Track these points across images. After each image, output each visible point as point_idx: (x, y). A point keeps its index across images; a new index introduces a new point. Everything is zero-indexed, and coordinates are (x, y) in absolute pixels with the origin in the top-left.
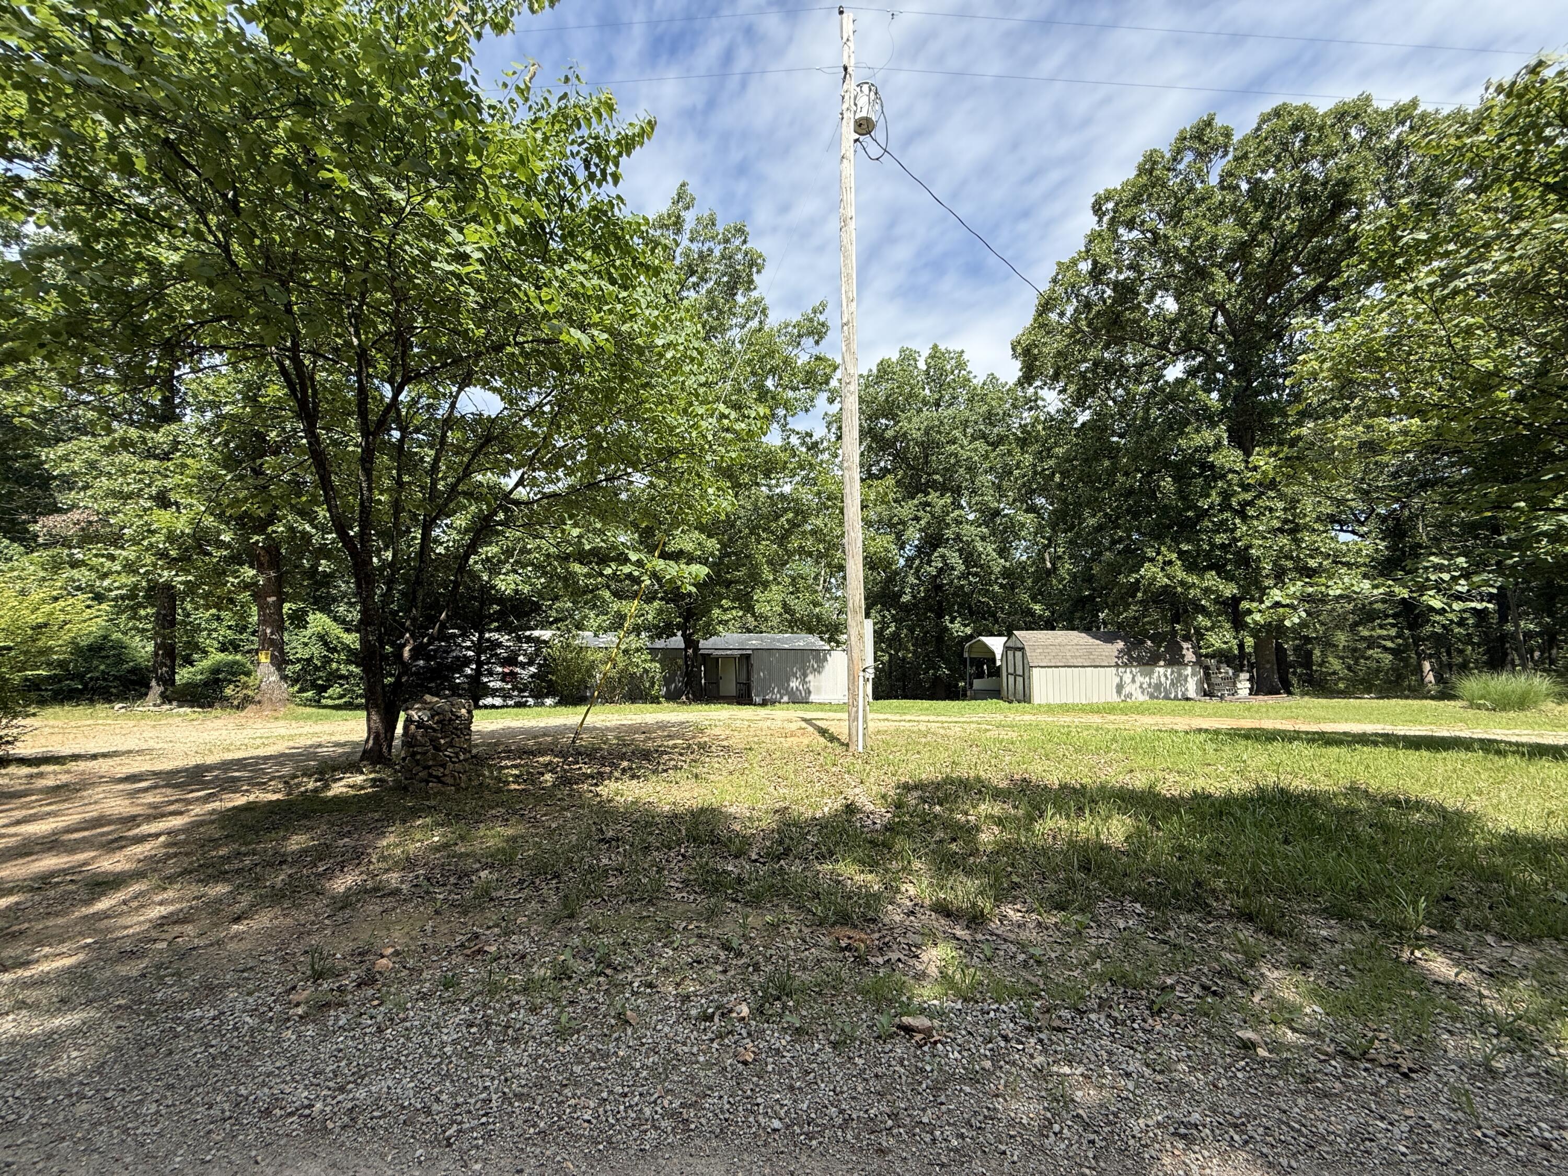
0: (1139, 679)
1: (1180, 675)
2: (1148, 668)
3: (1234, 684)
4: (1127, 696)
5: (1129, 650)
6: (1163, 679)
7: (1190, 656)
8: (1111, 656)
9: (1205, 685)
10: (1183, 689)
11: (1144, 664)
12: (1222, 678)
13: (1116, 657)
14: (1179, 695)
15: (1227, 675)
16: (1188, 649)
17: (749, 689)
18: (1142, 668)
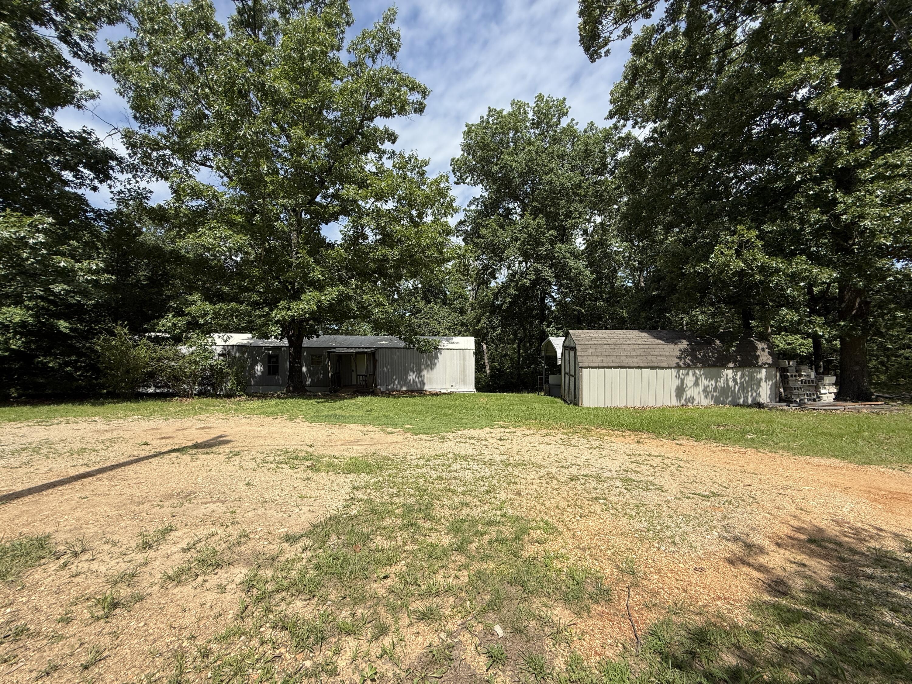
0: (704, 382)
1: (752, 378)
2: (714, 370)
3: (817, 388)
4: (688, 400)
5: (693, 350)
6: (731, 383)
7: (765, 357)
8: (672, 356)
9: (782, 390)
10: (754, 394)
11: (710, 366)
12: (802, 381)
13: (678, 358)
14: (750, 401)
15: (808, 379)
16: (763, 350)
17: (374, 380)
18: (707, 370)
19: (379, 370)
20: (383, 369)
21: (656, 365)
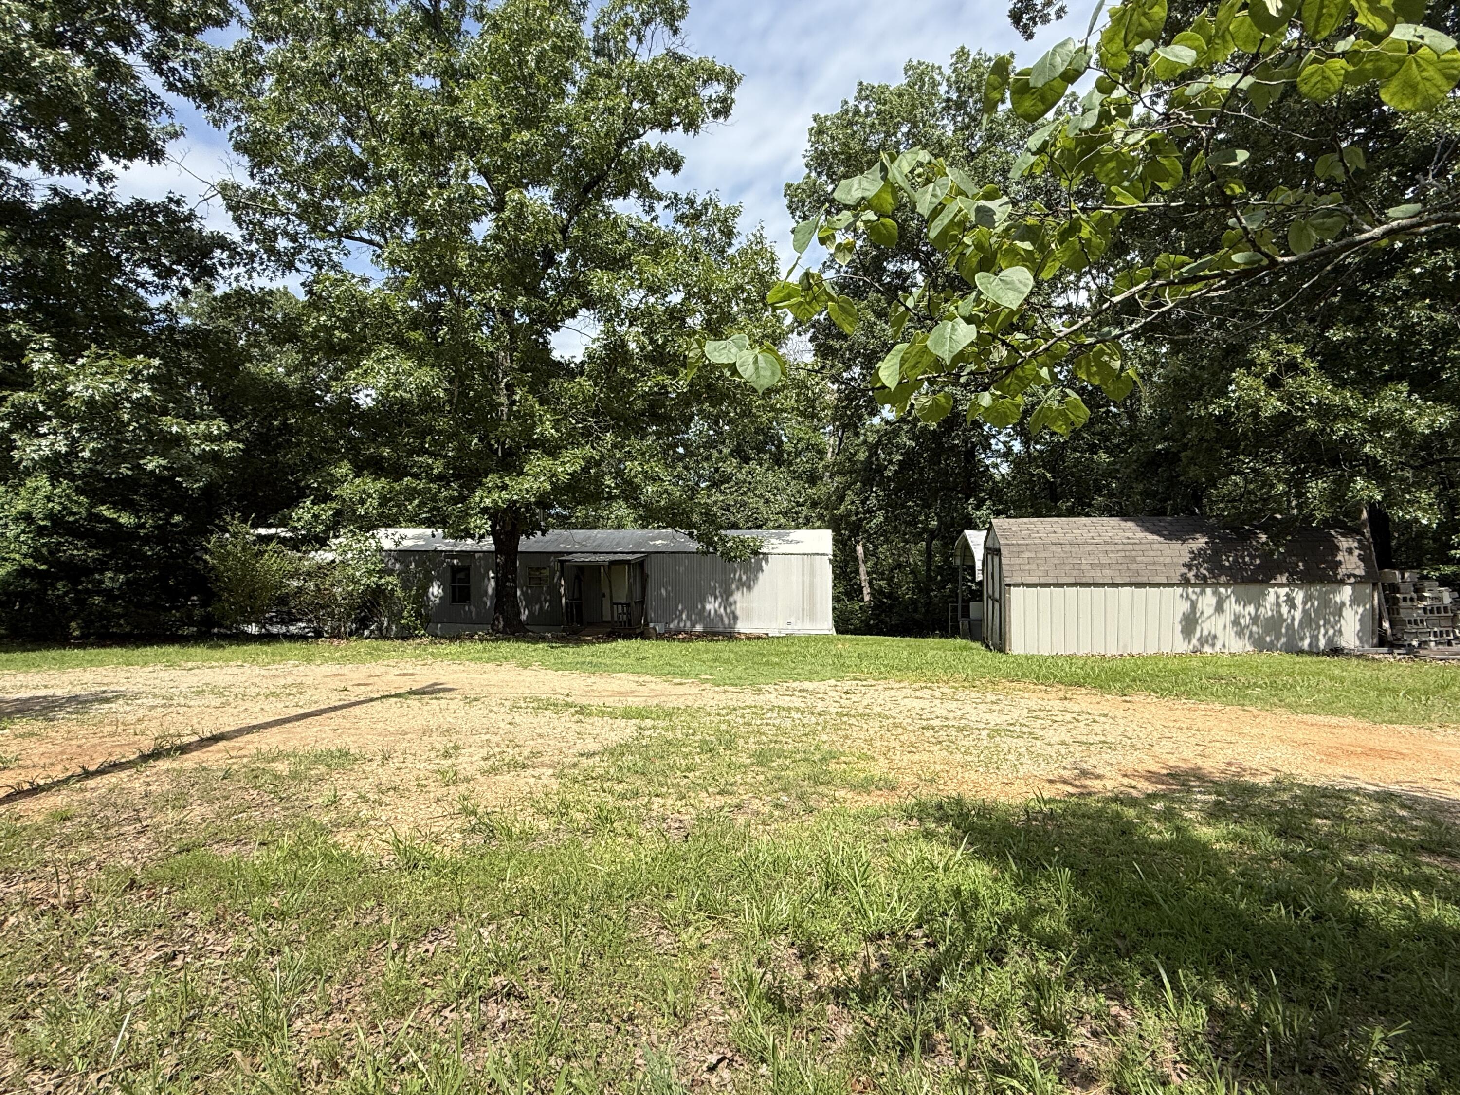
0: (1232, 606)
1: (1326, 603)
2: (1254, 589)
3: (1455, 622)
4: (1203, 641)
5: (1216, 553)
6: (1285, 610)
7: (1351, 564)
8: (1176, 564)
9: (1386, 625)
10: (1331, 632)
11: (1246, 581)
12: (1425, 609)
13: (1185, 565)
14: (1322, 643)
15: (1437, 604)
16: (1350, 551)
17: (644, 612)
18: (1241, 588)
19: (651, 593)
20: (658, 592)
21: (1145, 580)
